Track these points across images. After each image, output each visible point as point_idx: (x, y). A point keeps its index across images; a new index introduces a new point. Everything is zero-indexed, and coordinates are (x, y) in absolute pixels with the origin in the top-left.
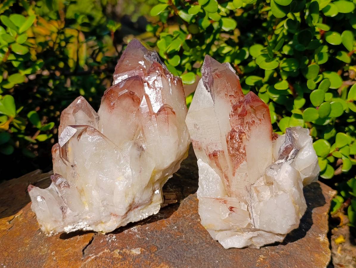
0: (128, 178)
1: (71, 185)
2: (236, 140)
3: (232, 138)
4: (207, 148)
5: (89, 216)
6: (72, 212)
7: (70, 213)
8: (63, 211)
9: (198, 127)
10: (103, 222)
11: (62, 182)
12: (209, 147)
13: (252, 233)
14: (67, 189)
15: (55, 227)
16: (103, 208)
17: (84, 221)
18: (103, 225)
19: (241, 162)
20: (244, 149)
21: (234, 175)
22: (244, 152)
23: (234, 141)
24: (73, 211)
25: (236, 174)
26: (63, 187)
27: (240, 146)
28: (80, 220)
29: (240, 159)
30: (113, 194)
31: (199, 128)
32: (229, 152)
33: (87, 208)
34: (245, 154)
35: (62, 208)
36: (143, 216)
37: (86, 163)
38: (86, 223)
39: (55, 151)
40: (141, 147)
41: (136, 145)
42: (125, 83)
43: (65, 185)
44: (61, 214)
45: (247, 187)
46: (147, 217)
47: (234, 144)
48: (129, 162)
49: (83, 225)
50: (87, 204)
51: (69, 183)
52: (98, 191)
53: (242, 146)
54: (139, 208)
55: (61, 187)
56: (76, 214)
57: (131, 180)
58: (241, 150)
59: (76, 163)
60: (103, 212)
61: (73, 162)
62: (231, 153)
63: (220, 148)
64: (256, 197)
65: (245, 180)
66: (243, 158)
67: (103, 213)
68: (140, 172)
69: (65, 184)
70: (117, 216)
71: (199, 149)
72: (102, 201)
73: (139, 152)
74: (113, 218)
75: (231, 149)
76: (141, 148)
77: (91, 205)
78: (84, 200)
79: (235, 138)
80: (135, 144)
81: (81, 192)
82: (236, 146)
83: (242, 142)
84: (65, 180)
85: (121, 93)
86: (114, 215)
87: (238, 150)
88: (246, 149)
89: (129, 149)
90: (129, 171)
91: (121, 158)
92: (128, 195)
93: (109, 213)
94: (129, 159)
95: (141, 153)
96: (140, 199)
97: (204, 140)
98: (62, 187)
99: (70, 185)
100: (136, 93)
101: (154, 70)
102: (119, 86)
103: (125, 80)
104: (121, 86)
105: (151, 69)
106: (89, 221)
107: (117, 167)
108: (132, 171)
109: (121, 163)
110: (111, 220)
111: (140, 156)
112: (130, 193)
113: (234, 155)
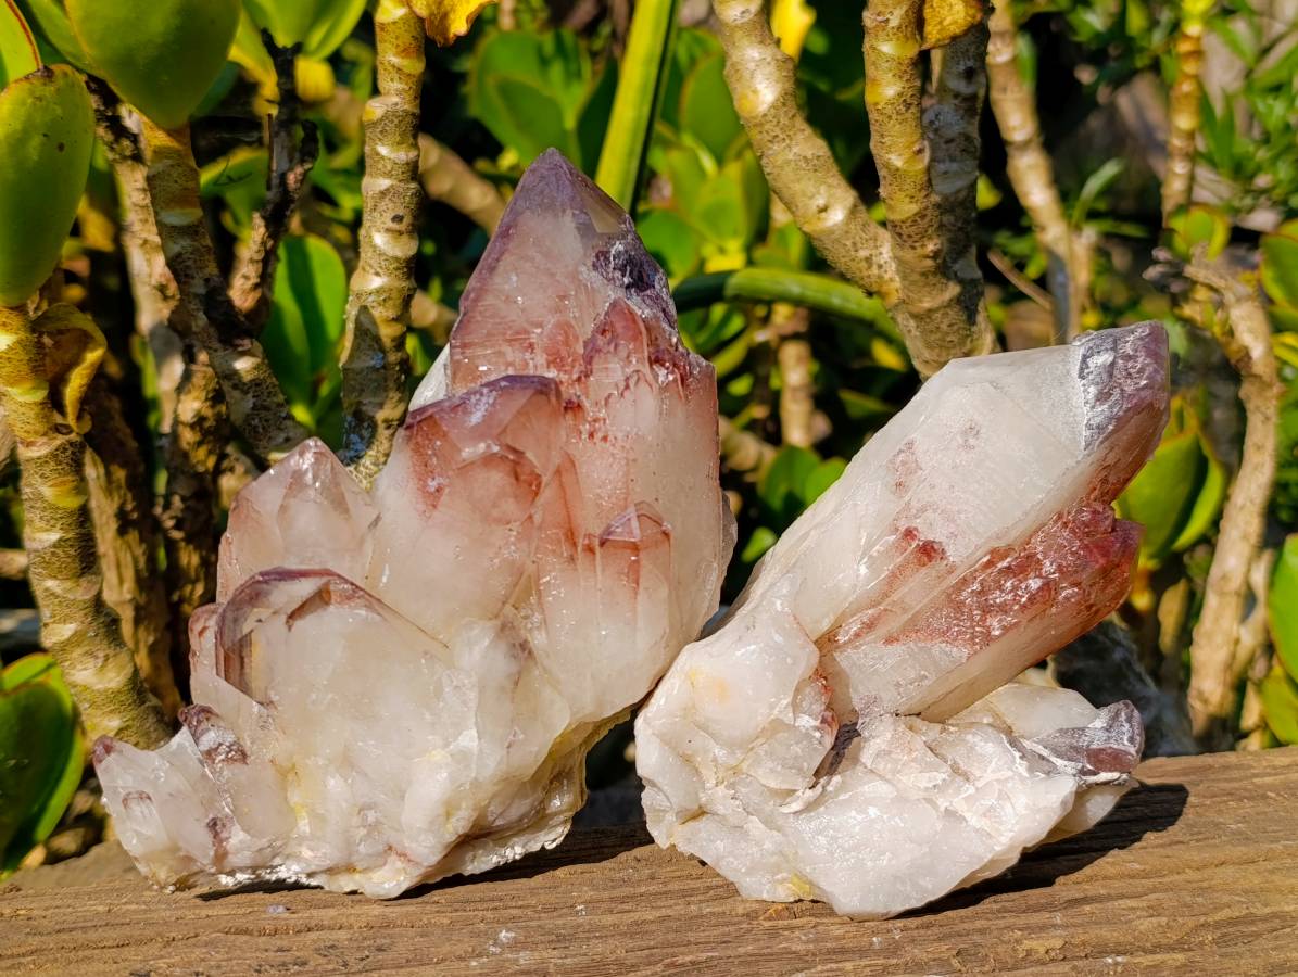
0: (462, 757)
1: (252, 754)
2: (1015, 588)
4: (922, 510)
5: (311, 850)
6: (249, 838)
7: (241, 840)
8: (216, 835)
9: (972, 441)
10: (359, 868)
11: (220, 744)
12: (929, 514)
14: (238, 767)
15: (185, 873)
16: (363, 831)
17: (288, 862)
18: (358, 876)
19: (954, 641)
20: (1006, 629)
21: (889, 640)
22: (997, 633)
23: (1009, 584)
24: (253, 836)
25: (898, 648)
26: (223, 760)
27: (1005, 609)
29: (959, 634)
30: (402, 797)
31: (972, 447)
32: (958, 587)
33: (304, 827)
34: (989, 639)
35: (215, 824)
36: (503, 856)
37: (313, 696)
38: (298, 867)
39: (201, 633)
40: (524, 646)
41: (506, 633)
42: (491, 401)
43: (230, 755)
44: (210, 845)
46: (518, 857)
47: (1000, 588)
48: (473, 704)
50: (304, 814)
51: (247, 744)
52: (350, 781)
53: (1009, 618)
55: (214, 760)
56: (264, 842)
57: (474, 766)
59: (276, 698)
60: (361, 841)
61: (266, 695)
62: (958, 594)
66: (972, 639)
67: (359, 845)
68: (509, 747)
69: (231, 750)
70: (409, 861)
71: (898, 485)
72: (360, 810)
73: (513, 667)
74: (395, 863)
75: (976, 587)
76: (523, 651)
77: (318, 819)
78: (295, 797)
79: (1021, 581)
80: (502, 630)
81: (287, 772)
82: (998, 598)
83: (1024, 609)
84: (230, 739)
85: (468, 452)
86: (399, 855)
87: (987, 610)
88: (1011, 635)
89: (478, 651)
90: (469, 739)
91: (447, 690)
92: (459, 809)
93: (381, 848)
94: (473, 695)
95: (520, 673)
96: (502, 815)
98: (217, 761)
99: (248, 753)
100: (529, 455)
101: (612, 348)
102: (467, 412)
103: (492, 385)
104: (476, 417)
105: (601, 341)
106: (309, 865)
107: (428, 716)
108: (480, 738)
109: (441, 704)
110: (386, 868)
111: (516, 683)
112: (464, 805)
113: (959, 607)
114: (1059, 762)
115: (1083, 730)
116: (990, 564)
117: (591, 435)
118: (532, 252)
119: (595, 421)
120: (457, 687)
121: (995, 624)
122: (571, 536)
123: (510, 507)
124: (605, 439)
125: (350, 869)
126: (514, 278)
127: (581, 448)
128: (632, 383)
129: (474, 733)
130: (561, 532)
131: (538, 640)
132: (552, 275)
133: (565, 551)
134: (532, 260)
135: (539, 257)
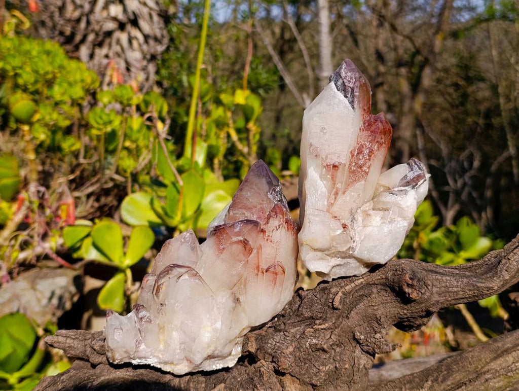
0: (215, 330)
2: (363, 157)
3: (360, 152)
4: (327, 157)
5: (162, 355)
7: (144, 348)
9: (325, 131)
10: (174, 363)
11: (145, 316)
12: (329, 156)
13: (341, 259)
14: (148, 324)
15: (123, 357)
16: (179, 351)
18: (172, 366)
19: (359, 181)
20: (369, 168)
21: (344, 193)
22: (368, 170)
23: (361, 157)
24: (147, 347)
25: (347, 193)
26: (145, 321)
27: (365, 163)
28: (151, 357)
29: (359, 178)
31: (326, 133)
32: (350, 167)
33: (162, 346)
34: (367, 173)
35: (137, 342)
36: (216, 366)
37: (177, 304)
38: (156, 360)
39: (147, 281)
40: (238, 300)
41: (233, 295)
42: (241, 226)
43: (147, 320)
45: (353, 210)
46: (221, 368)
47: (360, 159)
48: (222, 314)
49: (152, 362)
50: (163, 343)
51: (152, 318)
52: (179, 334)
53: (368, 165)
54: (216, 359)
55: (142, 321)
56: (149, 350)
57: (218, 333)
58: (365, 168)
59: (167, 303)
60: (177, 354)
62: (351, 169)
63: (343, 161)
64: (361, 221)
65: (354, 201)
66: (363, 176)
68: (230, 329)
69: (148, 318)
70: (191, 362)
71: (316, 156)
72: (180, 344)
73: (234, 305)
74: (186, 363)
75: (354, 164)
76: (237, 300)
77: (167, 345)
78: (161, 337)
79: (363, 154)
80: (232, 293)
81: (161, 328)
82: (361, 162)
83: (369, 159)
84: (148, 315)
85: (234, 239)
86: (187, 360)
87: (361, 167)
88: (371, 168)
89: (224, 299)
90: (218, 325)
92: (210, 346)
93: (183, 357)
94: (222, 311)
95: (235, 307)
96: (221, 352)
97: (327, 147)
99: (152, 320)
100: (250, 243)
101: (275, 216)
102: (234, 228)
103: (242, 221)
104: (237, 230)
105: (273, 214)
106: (160, 360)
107: (208, 316)
108: (222, 324)
109: (213, 313)
110: (183, 364)
111: (234, 310)
112: (212, 346)
113: (354, 172)
114: (406, 188)
115: (406, 175)
116: (353, 156)
117: (267, 240)
118: (254, 187)
119: (269, 236)
120: (218, 308)
121: (365, 169)
122: (258, 268)
123: (242, 257)
124: (271, 241)
125: (172, 363)
126: (249, 193)
127: (264, 243)
128: (281, 227)
129: (220, 323)
130: (255, 266)
131: (242, 299)
132: (260, 194)
133: (256, 272)
134: (254, 189)
135: (256, 189)
